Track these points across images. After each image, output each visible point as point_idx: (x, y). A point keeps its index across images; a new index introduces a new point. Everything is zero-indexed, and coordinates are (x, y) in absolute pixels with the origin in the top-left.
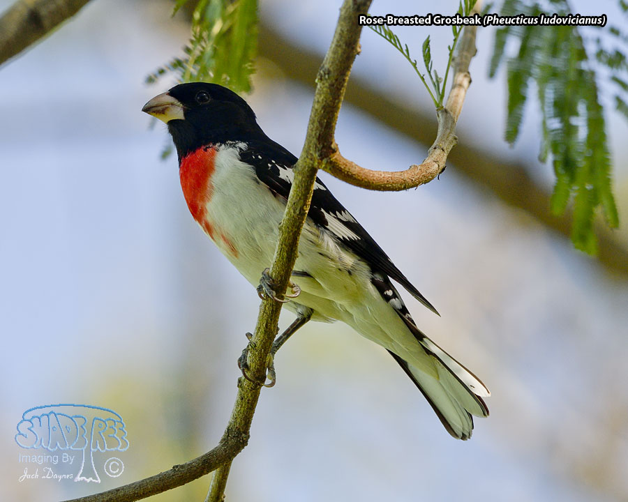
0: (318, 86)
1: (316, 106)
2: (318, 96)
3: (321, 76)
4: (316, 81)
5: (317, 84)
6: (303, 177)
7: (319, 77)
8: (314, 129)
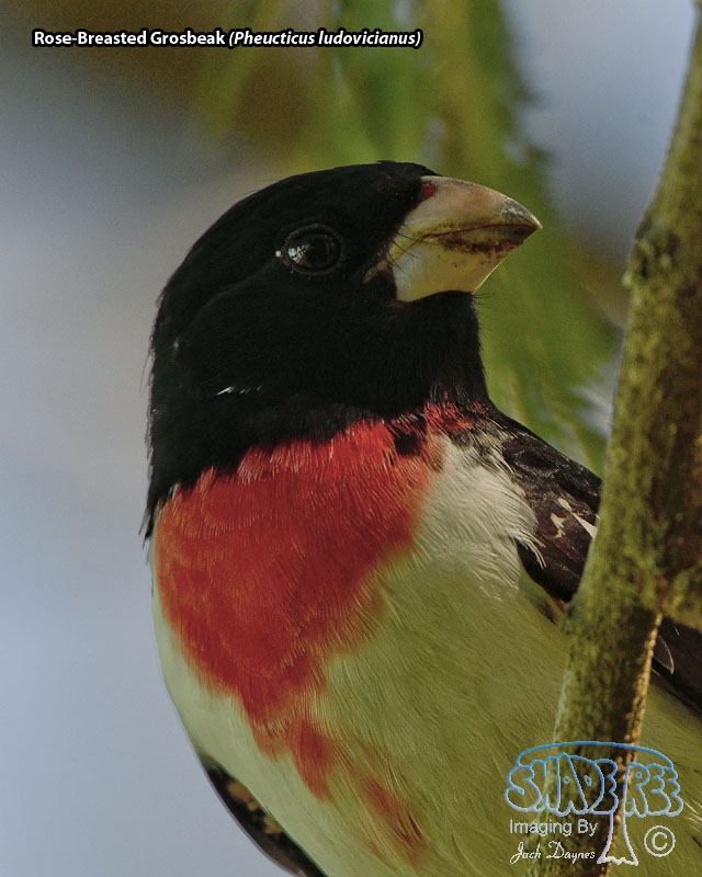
0: (637, 300)
1: (635, 376)
2: (638, 337)
3: (645, 262)
4: (627, 280)
5: (627, 292)
6: (602, 649)
7: (633, 265)
8: (632, 464)
